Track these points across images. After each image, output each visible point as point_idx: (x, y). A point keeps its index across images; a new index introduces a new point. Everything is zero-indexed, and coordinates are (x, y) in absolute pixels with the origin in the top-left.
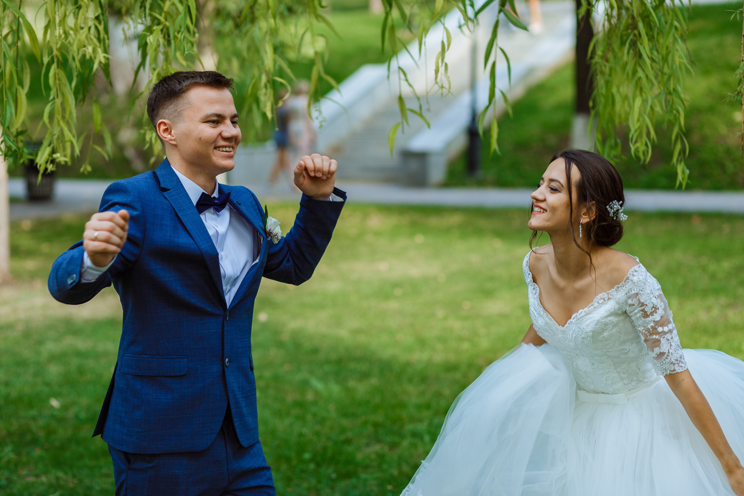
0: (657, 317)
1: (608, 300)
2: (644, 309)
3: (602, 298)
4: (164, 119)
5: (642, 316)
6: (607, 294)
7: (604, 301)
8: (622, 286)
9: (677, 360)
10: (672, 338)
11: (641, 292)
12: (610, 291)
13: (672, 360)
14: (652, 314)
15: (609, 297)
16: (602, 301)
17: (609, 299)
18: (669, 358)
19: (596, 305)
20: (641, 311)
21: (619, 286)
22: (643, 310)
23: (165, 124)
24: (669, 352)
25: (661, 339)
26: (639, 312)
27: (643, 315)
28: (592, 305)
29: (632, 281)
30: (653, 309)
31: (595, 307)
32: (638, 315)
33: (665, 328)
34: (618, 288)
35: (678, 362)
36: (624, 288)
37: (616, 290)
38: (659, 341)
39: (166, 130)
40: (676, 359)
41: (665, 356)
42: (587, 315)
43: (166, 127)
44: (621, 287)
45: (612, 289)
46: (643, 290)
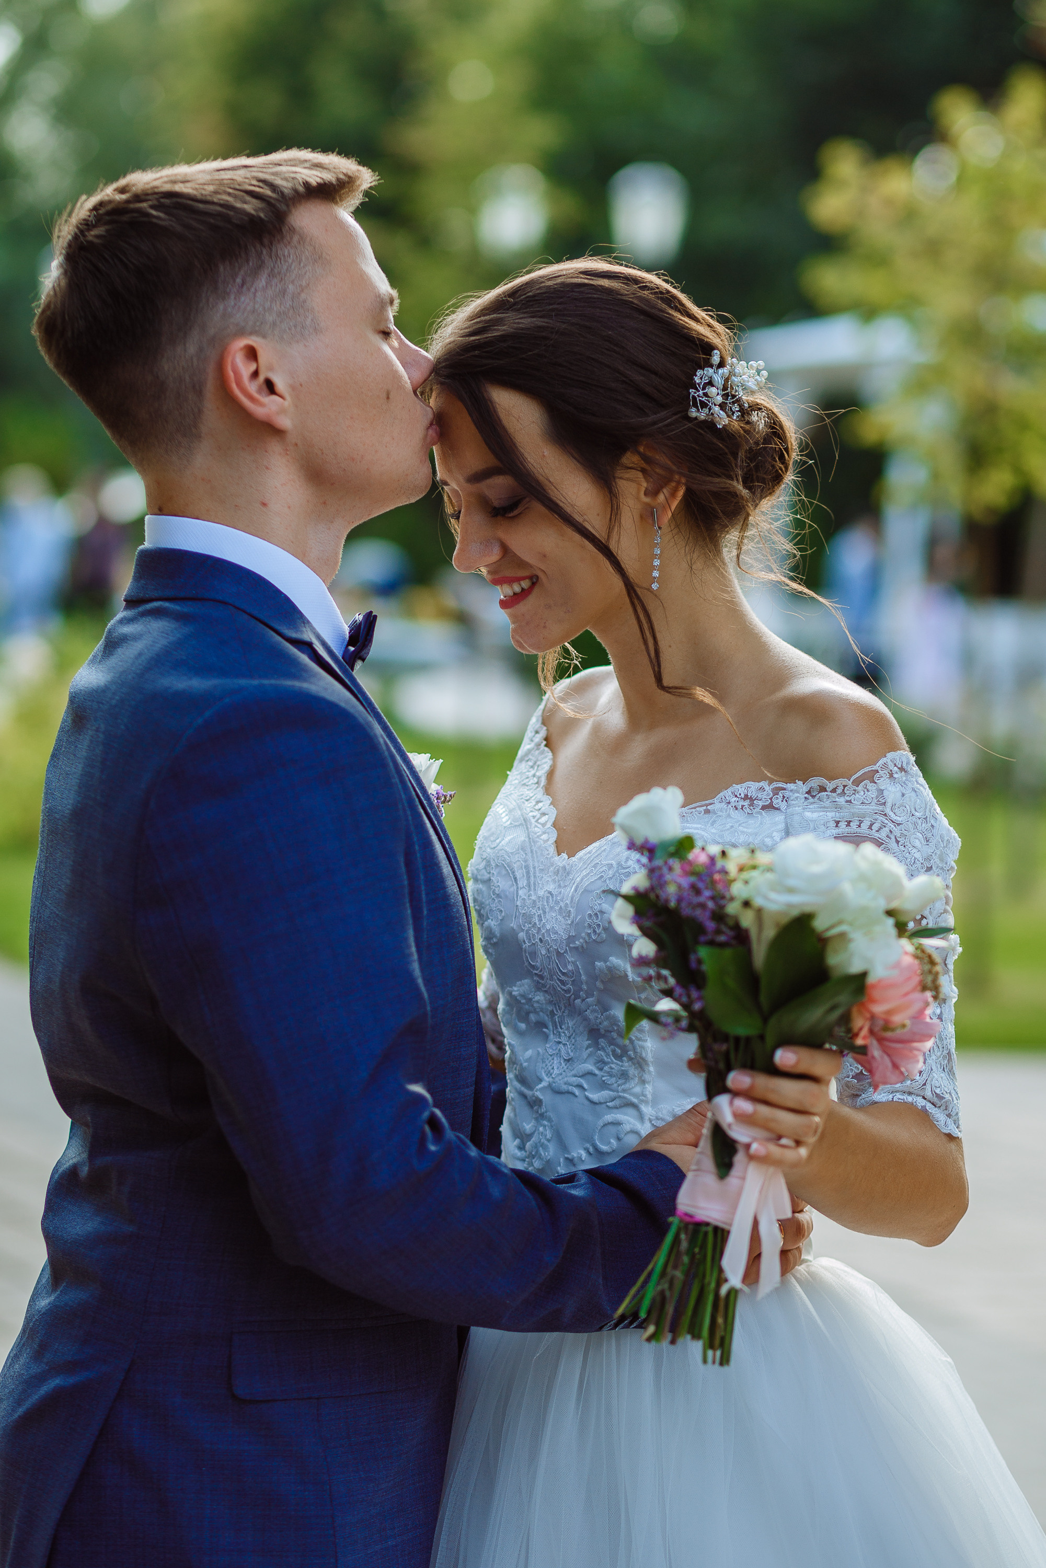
1: (764, 808)
3: (749, 795)
8: (839, 791)
12: (790, 786)
15: (775, 802)
17: (769, 807)
23: (254, 356)
29: (881, 792)
36: (841, 800)
37: (808, 792)
39: (255, 374)
43: (255, 366)
44: (834, 791)
46: (901, 840)
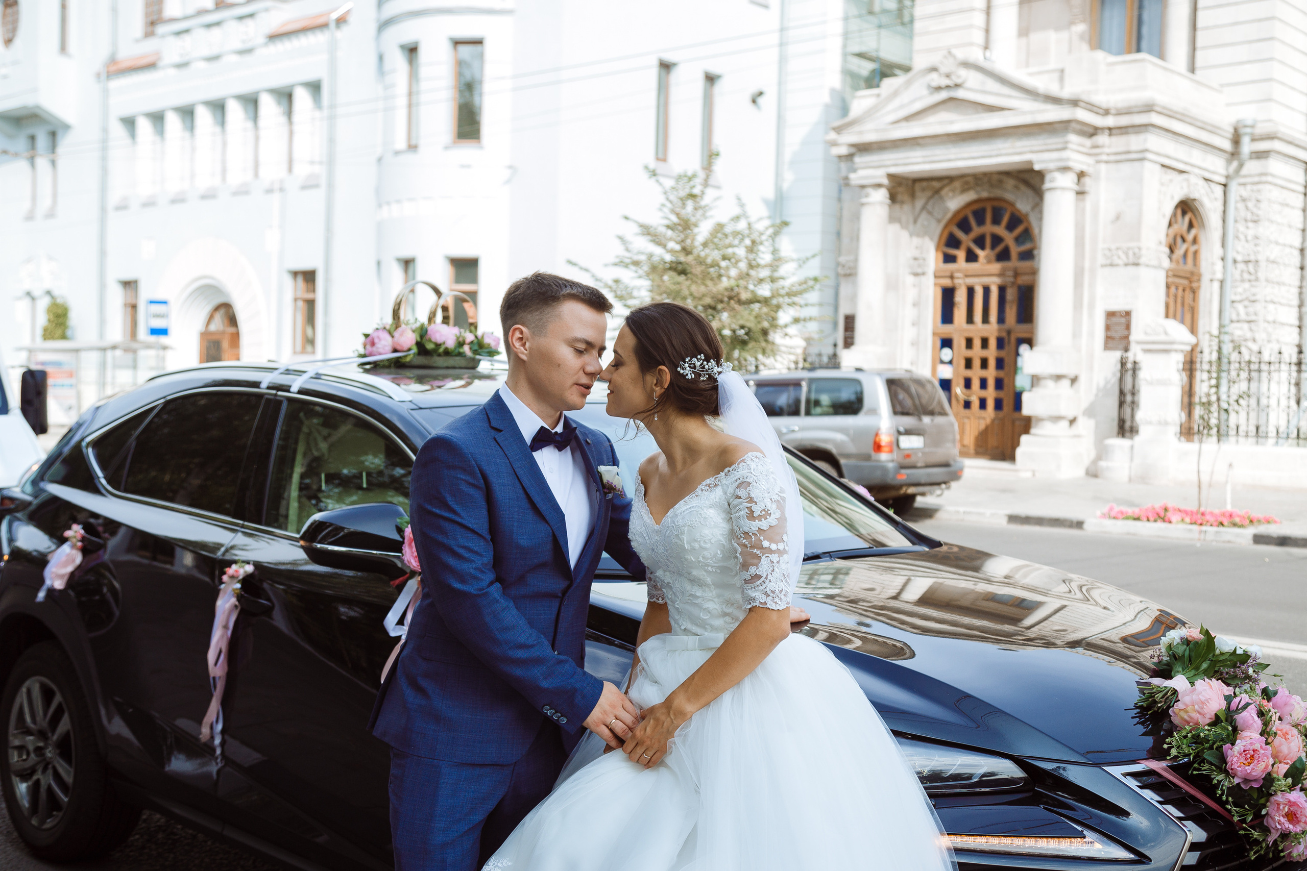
0: (764, 524)
4: (523, 326)
9: (773, 592)
10: (778, 562)
11: (754, 484)
13: (767, 589)
14: (760, 518)
18: (765, 585)
21: (731, 469)
22: (750, 508)
23: (522, 332)
24: (766, 578)
25: (763, 558)
30: (764, 513)
33: (772, 544)
34: (729, 471)
35: (774, 596)
36: (736, 473)
37: (725, 475)
38: (759, 558)
39: (521, 339)
40: (773, 590)
41: (762, 580)
43: (521, 336)
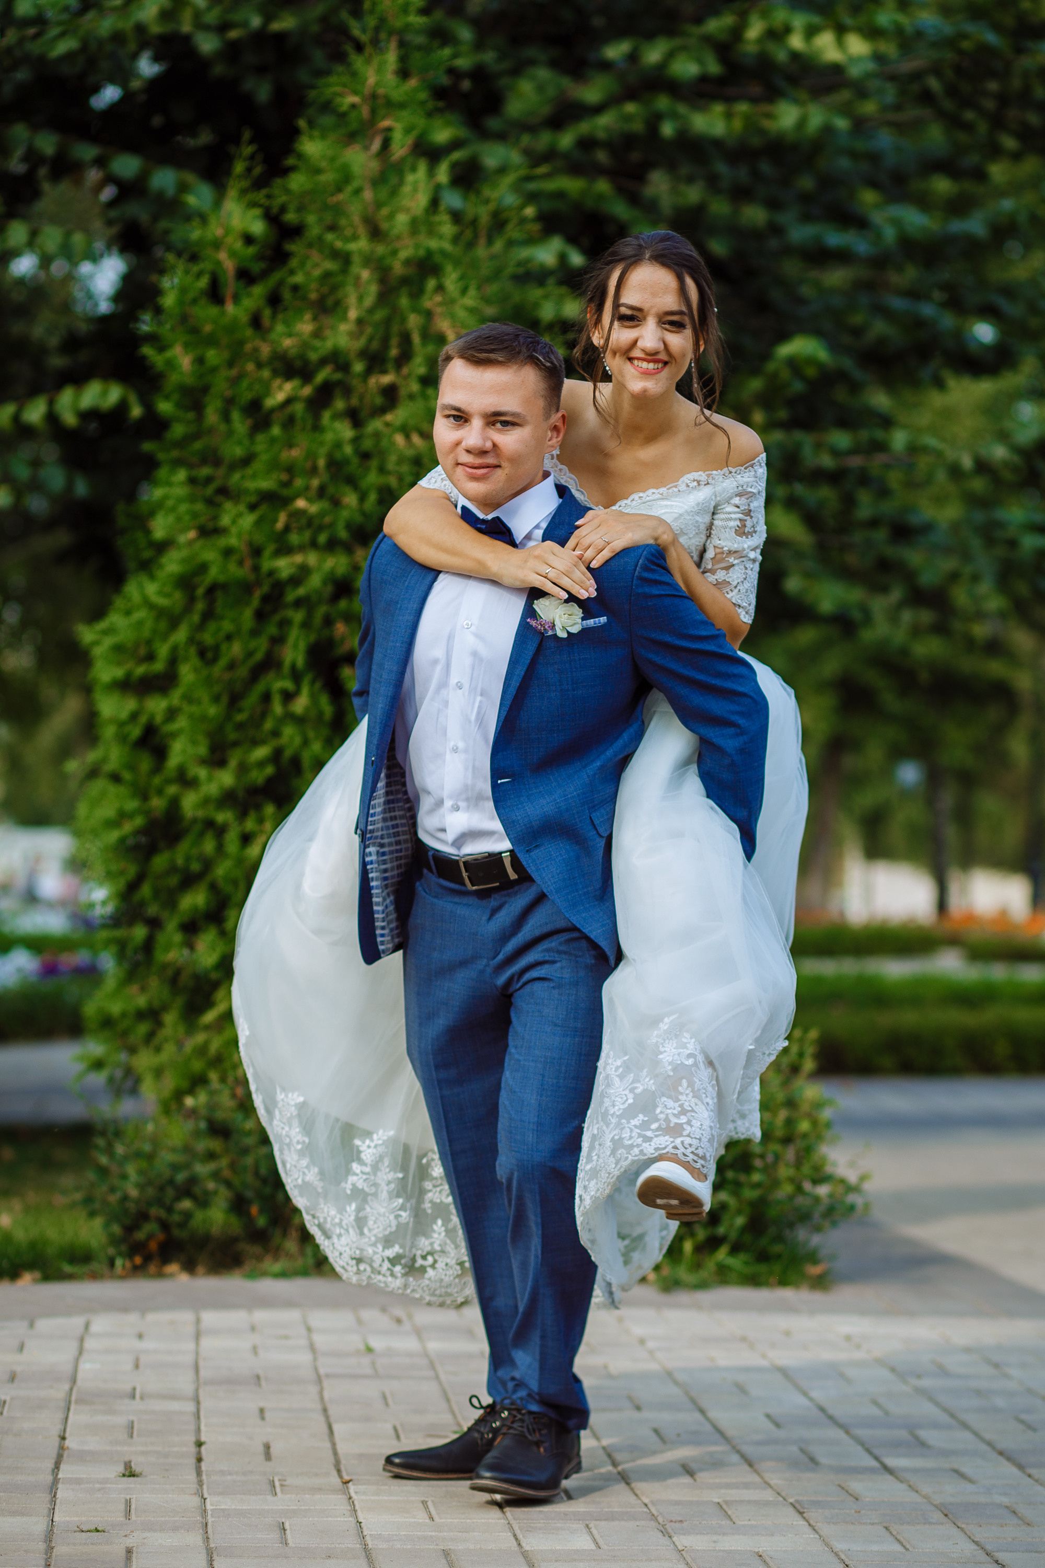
1: (705, 485)
2: (746, 520)
3: (695, 479)
5: (736, 530)
6: (707, 475)
7: (699, 485)
8: (738, 472)
12: (714, 472)
15: (709, 481)
16: (695, 484)
17: (707, 484)
19: (683, 487)
20: (740, 520)
26: (735, 519)
27: (738, 529)
28: (676, 487)
31: (679, 491)
32: (732, 524)
42: (663, 499)
44: (736, 473)
45: (719, 471)
